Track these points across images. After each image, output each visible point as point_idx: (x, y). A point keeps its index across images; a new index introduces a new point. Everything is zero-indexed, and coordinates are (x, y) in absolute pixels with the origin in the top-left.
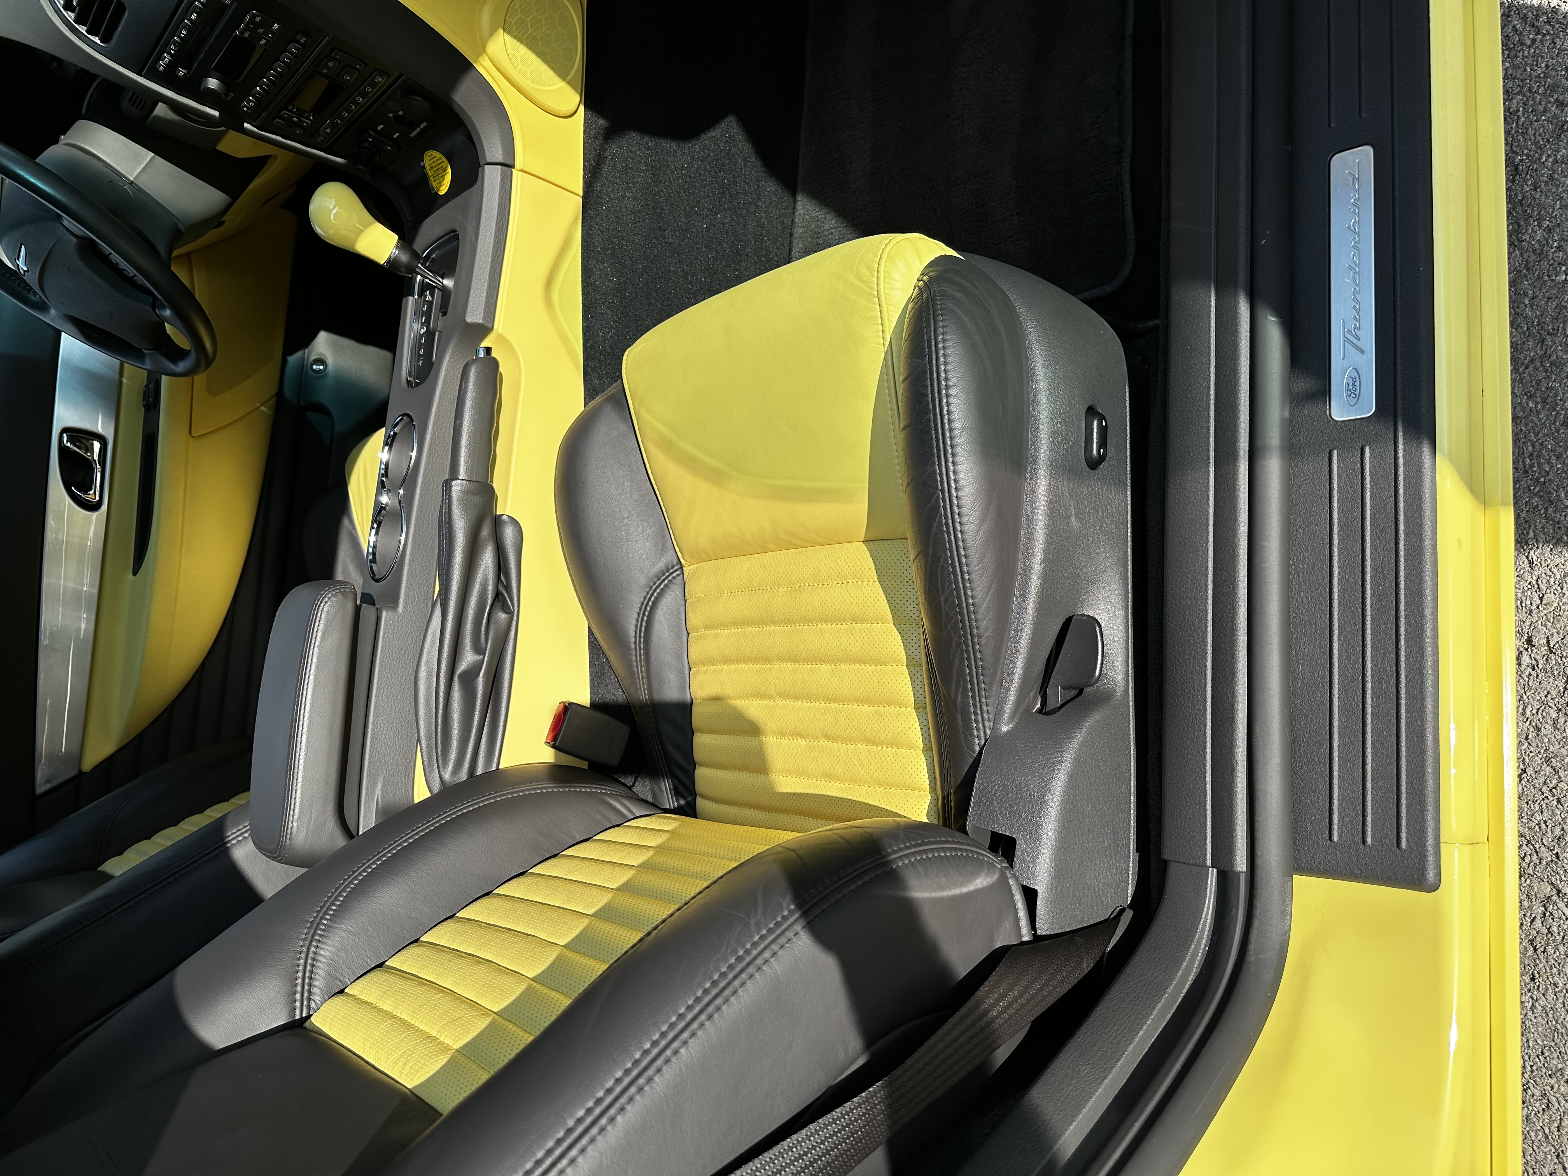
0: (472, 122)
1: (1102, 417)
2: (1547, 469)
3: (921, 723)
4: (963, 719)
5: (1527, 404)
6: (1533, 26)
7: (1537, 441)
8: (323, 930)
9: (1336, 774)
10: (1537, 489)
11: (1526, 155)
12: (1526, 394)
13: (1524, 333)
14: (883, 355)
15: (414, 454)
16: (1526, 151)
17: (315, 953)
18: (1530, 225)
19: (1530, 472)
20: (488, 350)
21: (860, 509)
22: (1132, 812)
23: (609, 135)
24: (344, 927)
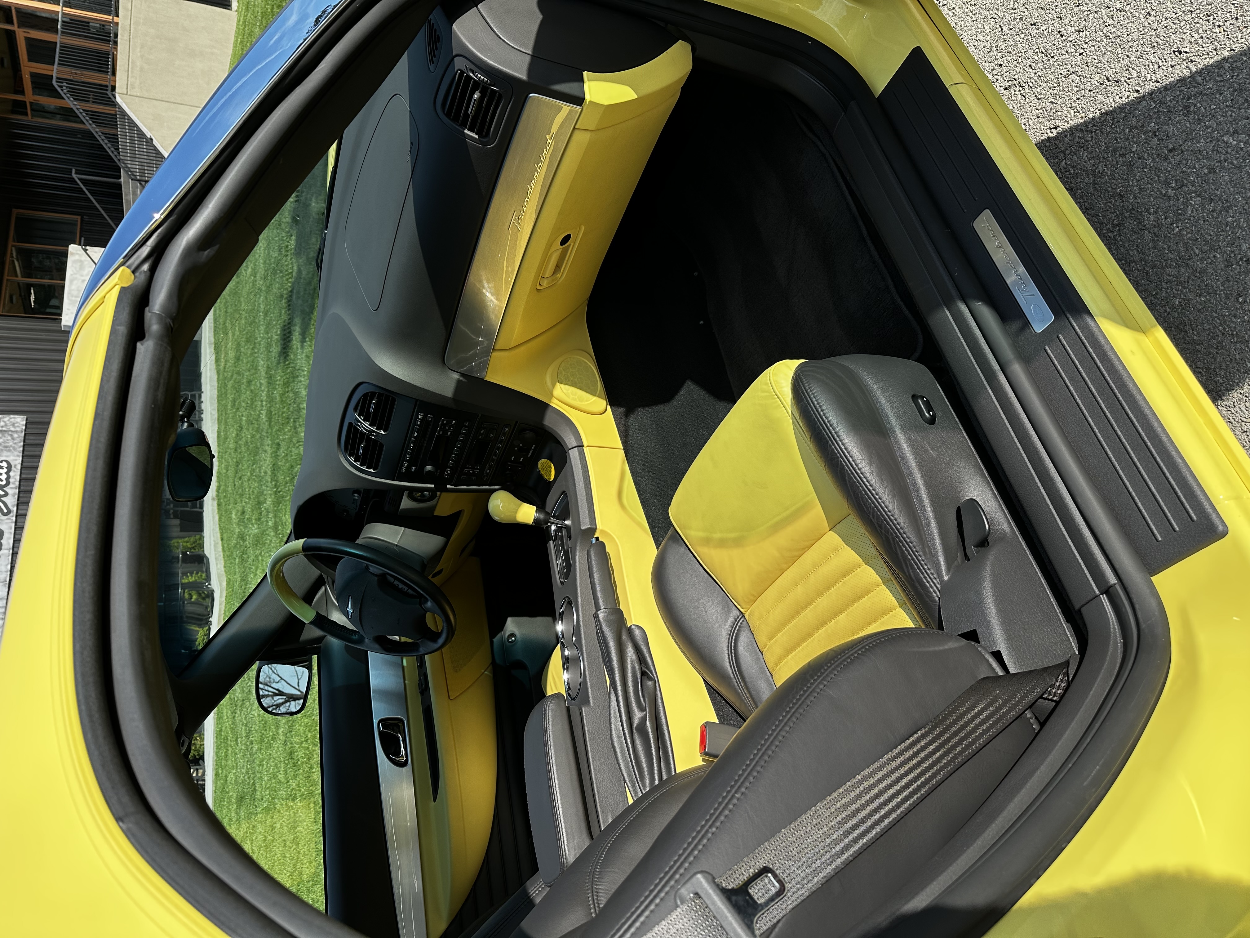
0: (556, 432)
1: (922, 397)
2: (1234, 326)
3: (907, 613)
4: (920, 585)
5: (1201, 300)
6: (1087, 131)
7: (1219, 315)
8: (597, 878)
9: (1139, 504)
10: (1236, 339)
11: (1121, 187)
12: (1197, 296)
13: (1176, 267)
14: (791, 421)
15: (575, 617)
16: (1120, 185)
17: (598, 896)
18: (1144, 216)
19: (1226, 333)
20: (597, 539)
21: (818, 511)
22: (1052, 600)
23: (627, 415)
24: (610, 870)
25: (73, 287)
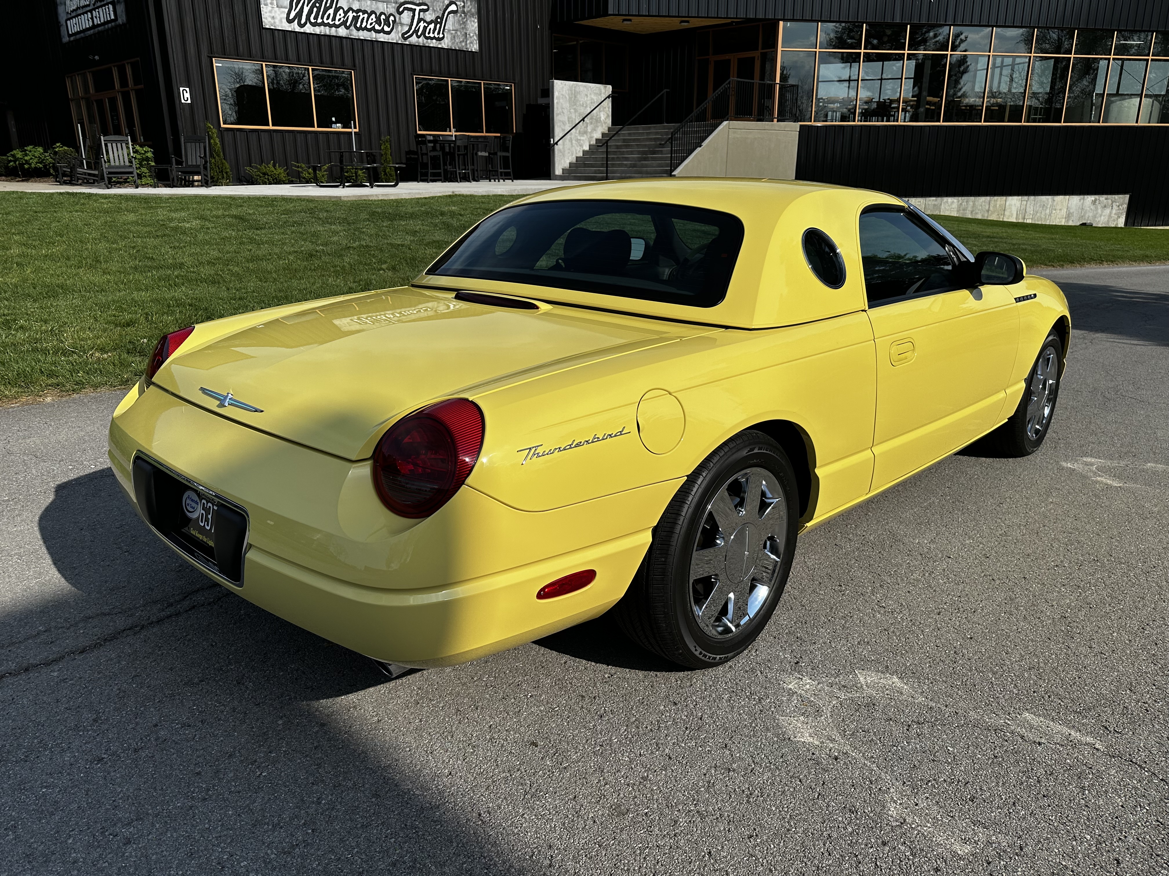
25: (582, 88)
